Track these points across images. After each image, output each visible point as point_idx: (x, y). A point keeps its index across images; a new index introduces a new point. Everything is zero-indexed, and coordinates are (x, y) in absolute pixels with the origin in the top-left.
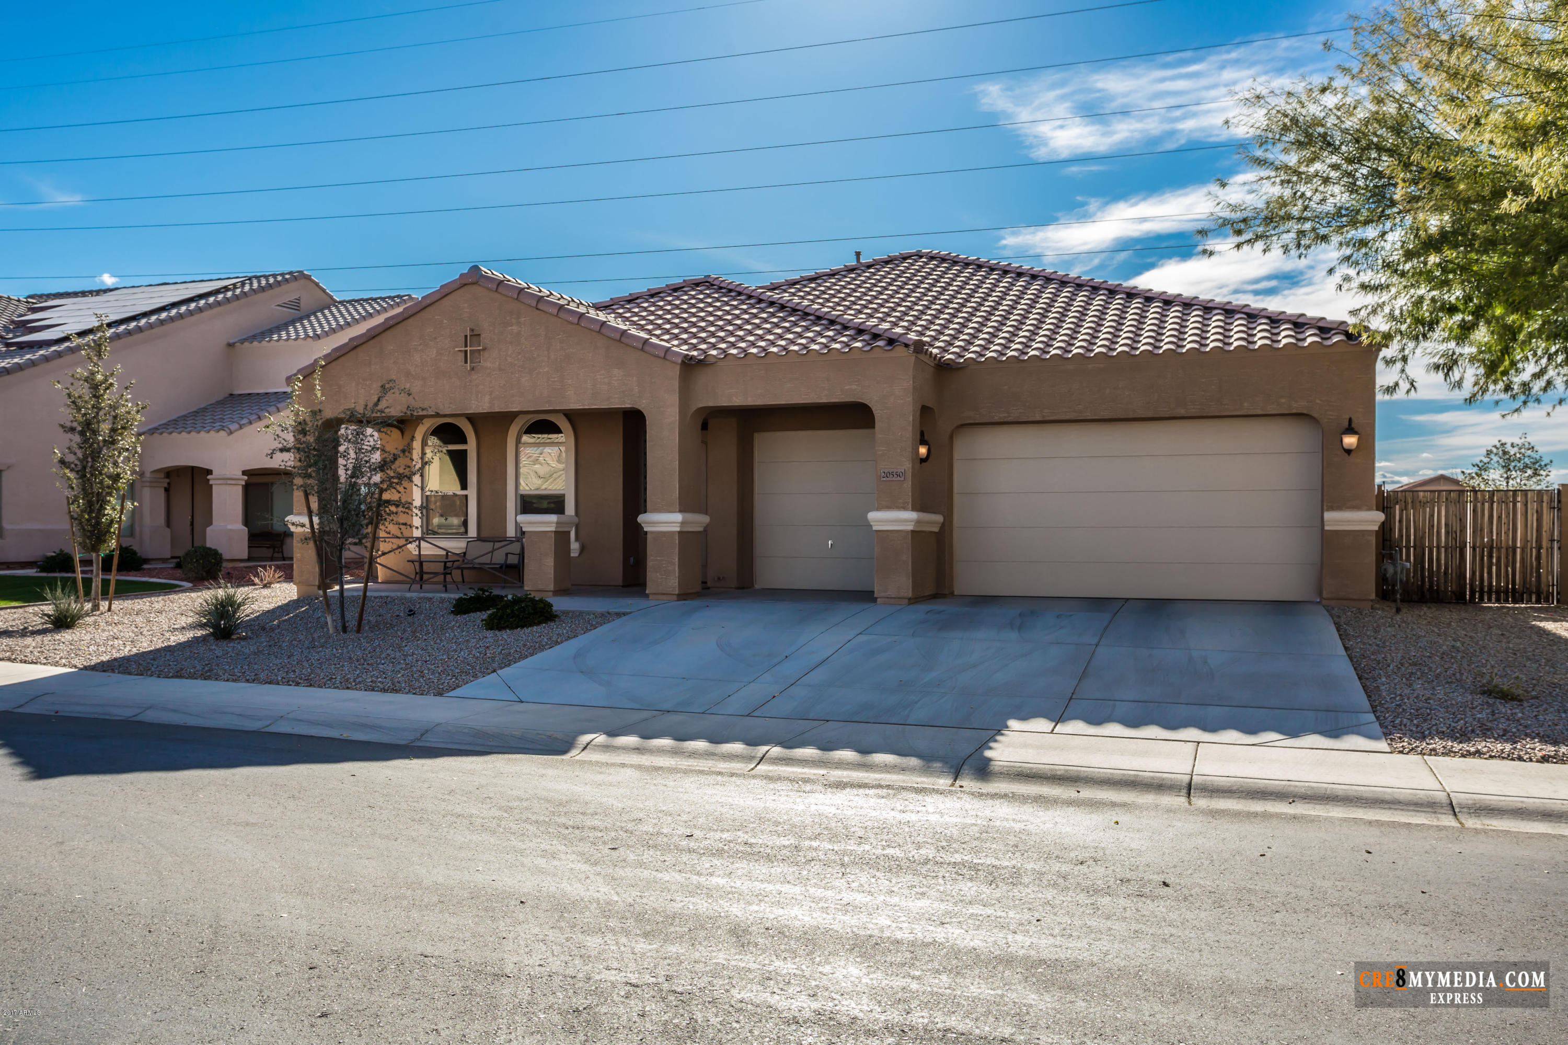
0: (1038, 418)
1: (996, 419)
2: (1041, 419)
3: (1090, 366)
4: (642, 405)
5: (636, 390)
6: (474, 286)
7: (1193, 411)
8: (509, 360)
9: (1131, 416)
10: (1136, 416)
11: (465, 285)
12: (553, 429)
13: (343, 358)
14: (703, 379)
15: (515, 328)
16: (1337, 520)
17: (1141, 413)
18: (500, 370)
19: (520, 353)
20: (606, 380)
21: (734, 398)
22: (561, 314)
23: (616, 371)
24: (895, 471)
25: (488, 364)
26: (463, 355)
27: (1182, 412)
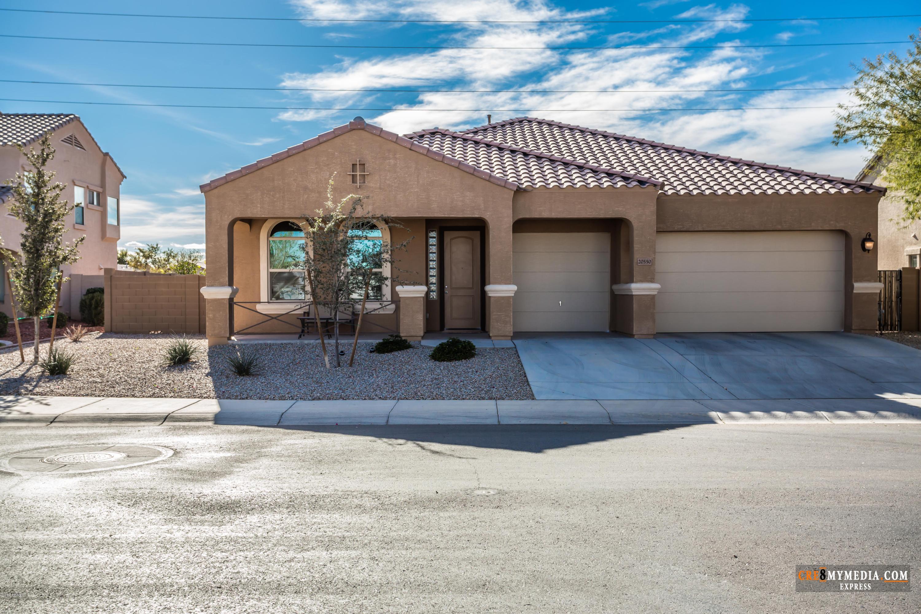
0: (700, 229)
1: (676, 229)
2: (702, 230)
3: (730, 200)
4: (487, 216)
5: (482, 206)
6: (361, 131)
7: (785, 227)
8: (388, 182)
9: (752, 229)
10: (755, 229)
11: (354, 129)
12: (373, 227)
13: (251, 175)
14: (522, 200)
15: (392, 161)
16: (860, 287)
17: (757, 228)
18: (380, 188)
19: (396, 178)
20: (461, 199)
21: (543, 213)
22: (429, 154)
23: (468, 194)
24: (646, 259)
25: (371, 185)
26: (351, 177)
27: (779, 227)
